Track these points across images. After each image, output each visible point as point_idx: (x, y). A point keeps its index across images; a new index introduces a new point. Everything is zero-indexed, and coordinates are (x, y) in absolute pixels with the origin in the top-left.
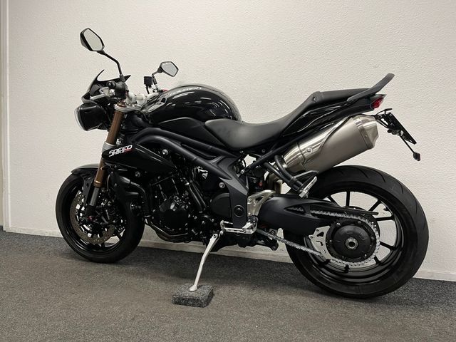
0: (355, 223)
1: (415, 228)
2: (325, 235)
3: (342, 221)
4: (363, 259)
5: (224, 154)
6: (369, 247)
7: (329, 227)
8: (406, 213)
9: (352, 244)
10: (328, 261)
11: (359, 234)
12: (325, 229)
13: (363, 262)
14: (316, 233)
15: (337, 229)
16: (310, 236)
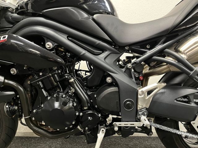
5: (110, 50)
16: (191, 122)
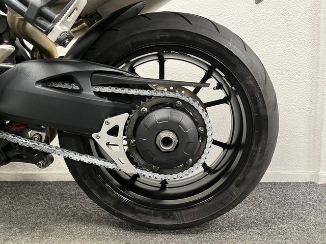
0: (171, 104)
1: (265, 107)
2: (121, 131)
3: (150, 103)
4: (187, 167)
6: (196, 143)
7: (126, 115)
8: (252, 83)
9: (167, 141)
10: (136, 176)
11: (179, 123)
12: (120, 120)
13: (186, 172)
14: (105, 128)
15: (141, 117)
16: (94, 135)
